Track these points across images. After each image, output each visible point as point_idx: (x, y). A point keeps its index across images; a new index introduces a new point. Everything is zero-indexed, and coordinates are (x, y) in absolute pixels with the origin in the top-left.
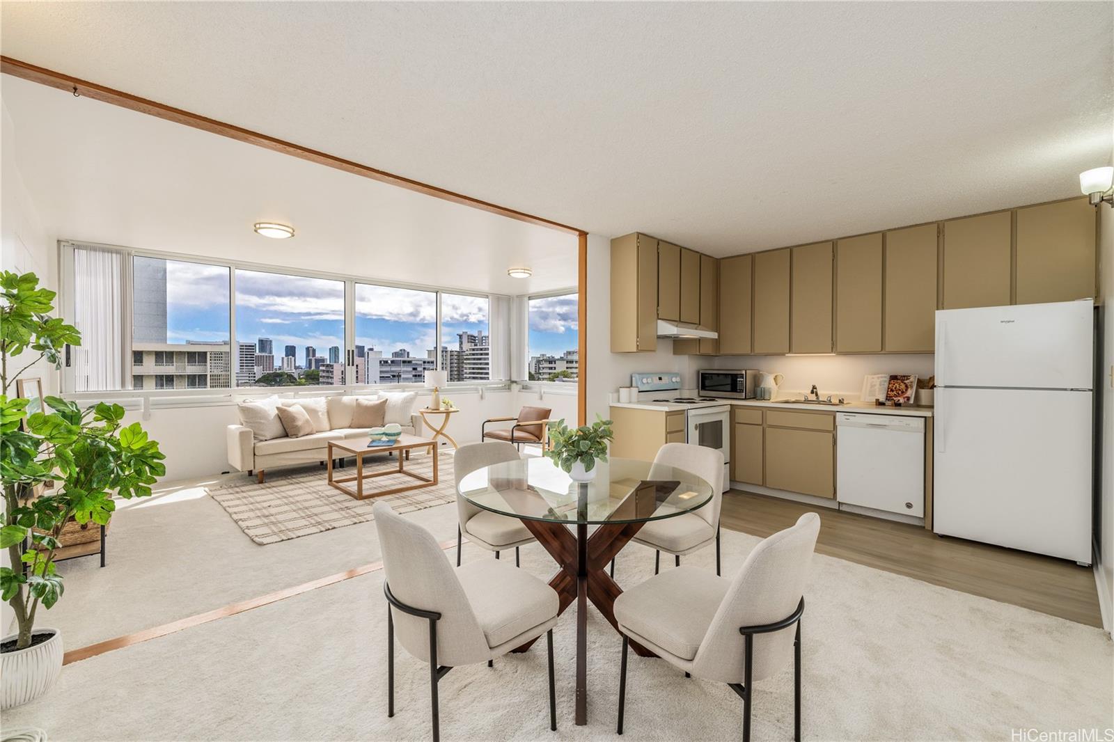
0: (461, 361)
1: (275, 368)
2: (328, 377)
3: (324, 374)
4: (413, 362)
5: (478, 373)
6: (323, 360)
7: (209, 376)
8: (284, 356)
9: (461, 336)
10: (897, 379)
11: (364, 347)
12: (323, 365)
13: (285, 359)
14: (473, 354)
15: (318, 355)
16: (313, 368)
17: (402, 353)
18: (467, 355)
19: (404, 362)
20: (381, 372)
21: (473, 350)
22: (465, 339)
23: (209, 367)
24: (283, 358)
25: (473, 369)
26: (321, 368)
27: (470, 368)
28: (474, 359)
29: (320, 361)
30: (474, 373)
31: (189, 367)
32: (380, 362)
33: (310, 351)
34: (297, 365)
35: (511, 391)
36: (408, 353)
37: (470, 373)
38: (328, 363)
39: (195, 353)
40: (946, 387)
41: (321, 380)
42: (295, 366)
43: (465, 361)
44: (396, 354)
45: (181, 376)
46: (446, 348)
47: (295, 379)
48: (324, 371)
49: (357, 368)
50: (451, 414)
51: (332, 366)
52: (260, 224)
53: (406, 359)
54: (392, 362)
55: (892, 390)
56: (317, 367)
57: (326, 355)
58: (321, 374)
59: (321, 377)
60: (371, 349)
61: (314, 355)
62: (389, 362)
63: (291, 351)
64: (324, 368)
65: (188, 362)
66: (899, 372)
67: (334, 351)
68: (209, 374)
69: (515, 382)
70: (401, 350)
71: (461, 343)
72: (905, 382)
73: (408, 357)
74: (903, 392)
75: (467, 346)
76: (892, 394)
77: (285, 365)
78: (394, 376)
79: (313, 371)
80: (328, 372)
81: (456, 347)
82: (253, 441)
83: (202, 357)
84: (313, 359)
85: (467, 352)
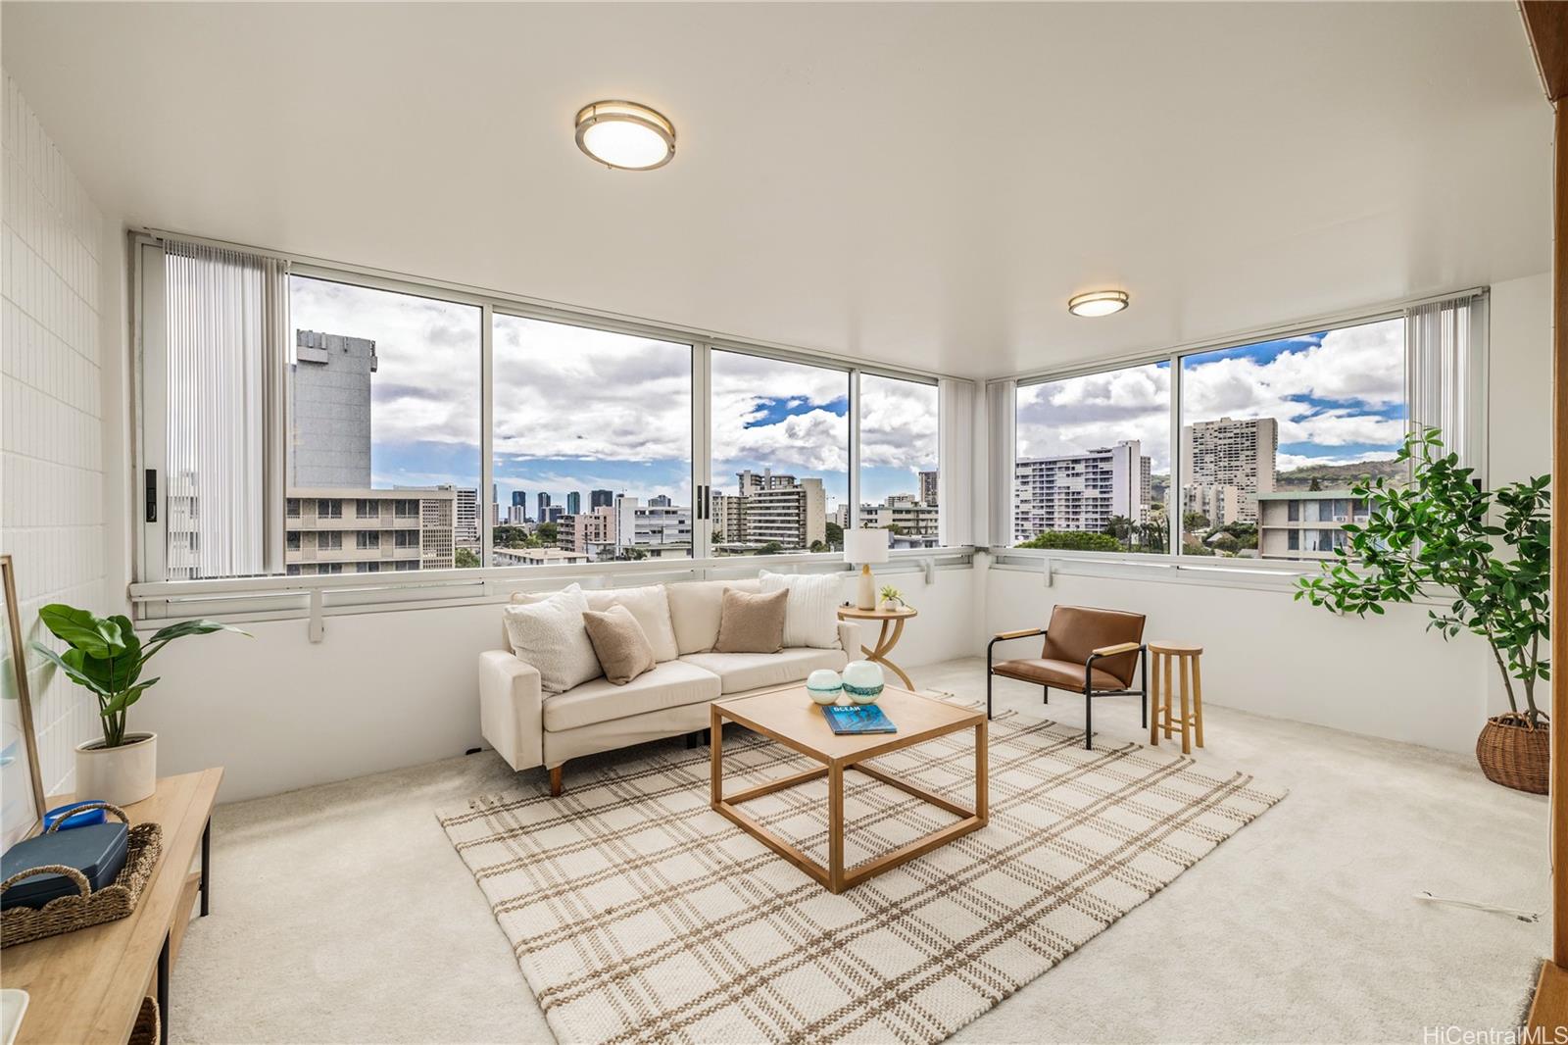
0: (743, 512)
1: (500, 520)
2: (567, 533)
3: (562, 530)
4: (679, 512)
5: (767, 528)
6: (559, 510)
7: (421, 532)
8: (511, 505)
9: (741, 477)
11: (611, 493)
12: (562, 517)
13: (513, 509)
14: (760, 502)
15: (554, 504)
16: (547, 520)
17: (662, 500)
18: (751, 503)
19: (667, 512)
20: (637, 526)
21: (760, 495)
22: (747, 481)
23: (421, 520)
24: (509, 508)
25: (760, 521)
26: (559, 521)
27: (755, 521)
28: (761, 508)
29: (556, 512)
30: (761, 528)
31: (398, 520)
32: (636, 512)
33: (544, 499)
34: (527, 517)
35: (972, 567)
36: (669, 500)
37: (755, 528)
38: (566, 514)
39: (405, 501)
41: (559, 537)
42: (525, 518)
43: (748, 512)
44: (653, 502)
45: (387, 531)
46: (720, 493)
47: (526, 535)
48: (562, 525)
49: (605, 521)
50: (906, 620)
51: (572, 518)
52: (594, 105)
53: (667, 508)
54: (651, 512)
56: (553, 519)
57: (564, 504)
58: (559, 529)
59: (559, 533)
60: (621, 496)
61: (548, 504)
62: (647, 513)
63: (519, 498)
64: (562, 521)
65: (396, 514)
67: (574, 498)
68: (421, 529)
69: (985, 550)
70: (660, 496)
71: (742, 486)
73: (669, 505)
75: (751, 491)
77: (513, 518)
78: (654, 532)
79: (548, 525)
80: (567, 526)
81: (734, 491)
82: (540, 696)
83: (414, 505)
84: (547, 509)
85: (750, 499)
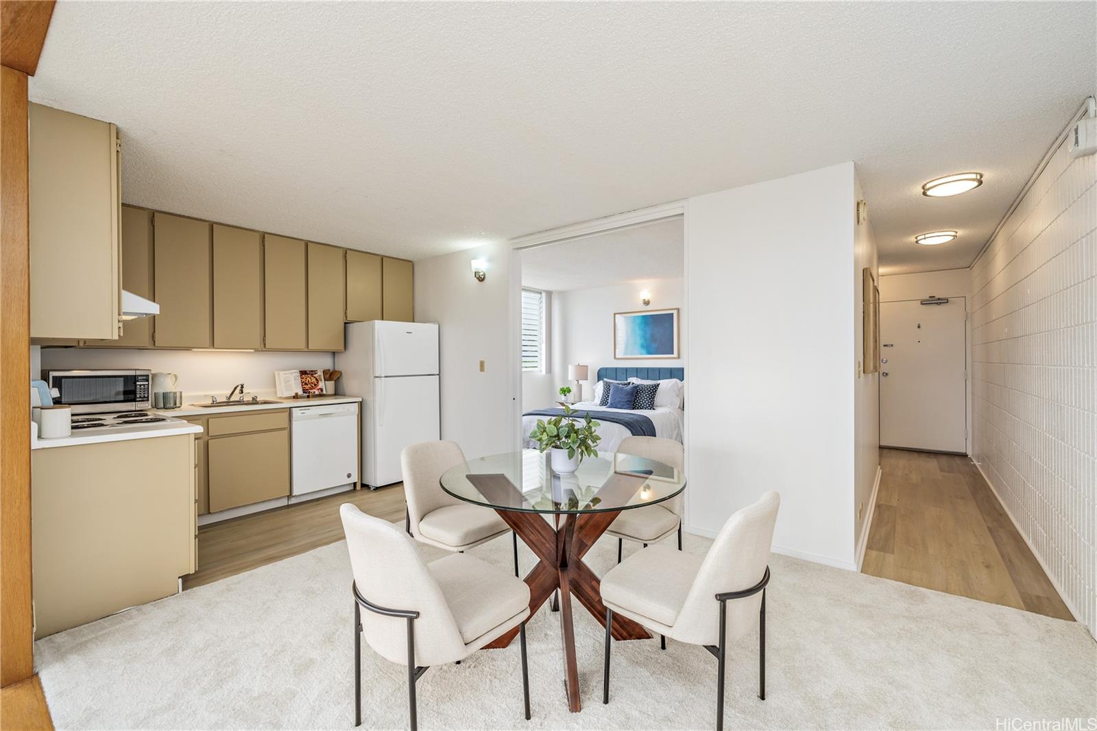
10: (307, 374)
40: (386, 377)
55: (306, 384)
66: (307, 369)
72: (315, 376)
74: (315, 385)
76: (307, 387)
